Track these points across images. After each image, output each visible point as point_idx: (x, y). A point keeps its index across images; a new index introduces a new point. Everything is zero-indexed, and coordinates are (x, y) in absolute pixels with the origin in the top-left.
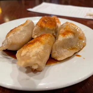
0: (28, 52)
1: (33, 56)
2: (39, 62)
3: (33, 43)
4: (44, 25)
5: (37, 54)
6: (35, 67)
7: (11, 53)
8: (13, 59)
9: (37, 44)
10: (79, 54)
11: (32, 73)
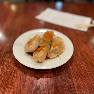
0: (38, 55)
1: (40, 57)
2: (41, 60)
3: (39, 51)
4: (45, 39)
5: (41, 57)
6: (40, 62)
7: (31, 54)
8: (31, 56)
9: (41, 52)
10: (60, 56)
11: (39, 63)
